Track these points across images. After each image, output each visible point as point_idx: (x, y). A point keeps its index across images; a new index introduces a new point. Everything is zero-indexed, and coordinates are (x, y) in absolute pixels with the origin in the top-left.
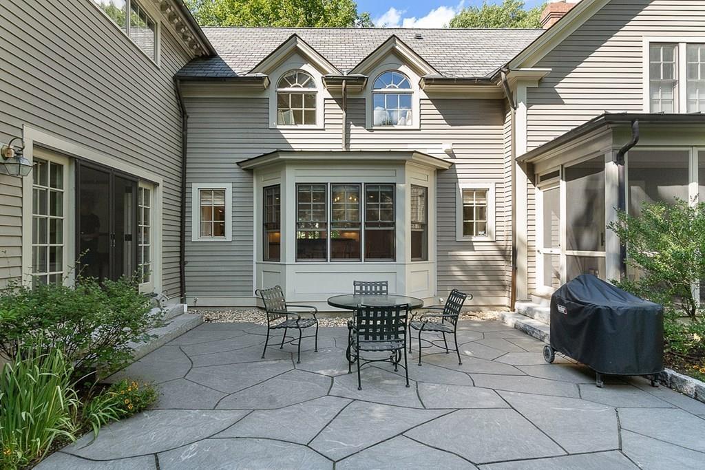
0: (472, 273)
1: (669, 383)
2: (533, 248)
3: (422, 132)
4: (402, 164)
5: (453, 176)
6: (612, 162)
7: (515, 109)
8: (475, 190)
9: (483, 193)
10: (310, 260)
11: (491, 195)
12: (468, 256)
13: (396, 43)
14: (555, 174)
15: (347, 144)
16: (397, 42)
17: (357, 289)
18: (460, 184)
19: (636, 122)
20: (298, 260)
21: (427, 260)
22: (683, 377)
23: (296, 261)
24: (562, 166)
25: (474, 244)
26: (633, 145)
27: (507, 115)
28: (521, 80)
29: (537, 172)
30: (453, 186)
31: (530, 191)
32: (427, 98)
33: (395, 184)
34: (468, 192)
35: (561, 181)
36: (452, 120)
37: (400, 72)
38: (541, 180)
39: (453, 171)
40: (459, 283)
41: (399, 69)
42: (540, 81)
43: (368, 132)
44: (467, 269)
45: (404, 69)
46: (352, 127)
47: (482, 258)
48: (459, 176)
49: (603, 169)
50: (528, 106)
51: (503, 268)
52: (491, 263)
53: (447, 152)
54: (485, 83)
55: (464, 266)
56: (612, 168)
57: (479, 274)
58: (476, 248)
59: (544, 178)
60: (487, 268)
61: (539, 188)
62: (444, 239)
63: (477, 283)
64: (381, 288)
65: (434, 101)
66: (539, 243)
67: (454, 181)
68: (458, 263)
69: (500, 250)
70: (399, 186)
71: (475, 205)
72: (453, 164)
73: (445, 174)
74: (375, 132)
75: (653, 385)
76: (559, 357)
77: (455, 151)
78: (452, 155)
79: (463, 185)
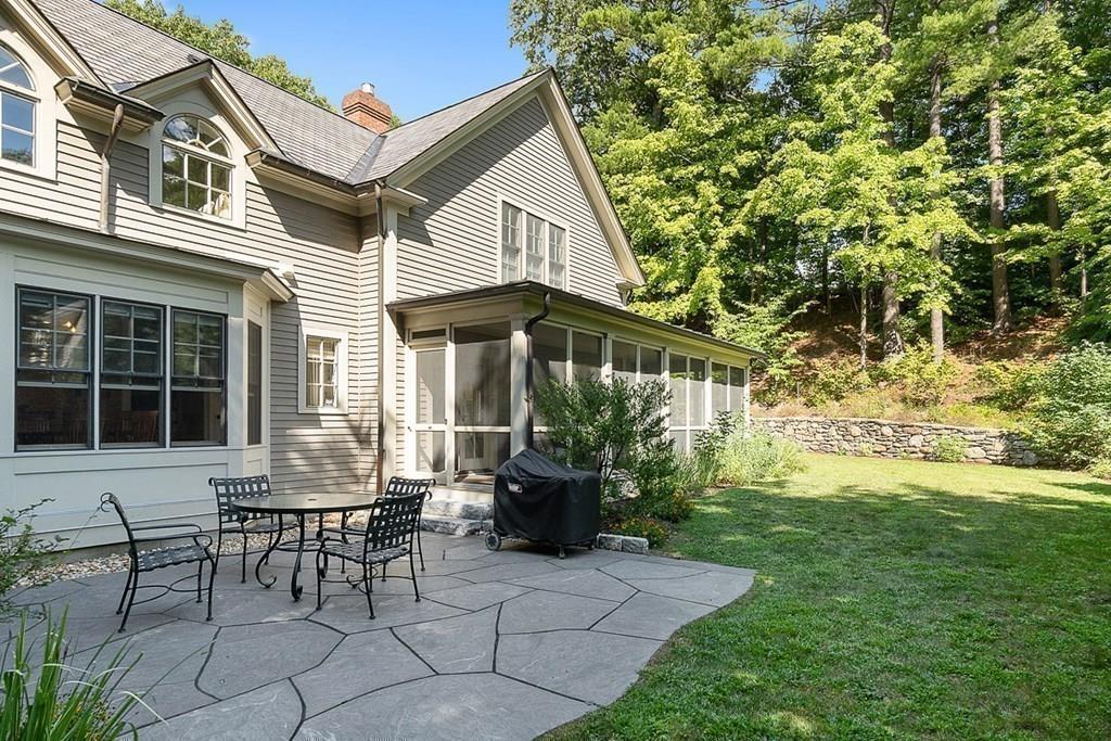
0: (317, 461)
1: (601, 544)
2: (401, 424)
3: (248, 235)
4: (237, 284)
5: (293, 314)
6: (522, 332)
7: (384, 238)
8: (322, 339)
9: (331, 344)
10: (51, 446)
11: (342, 349)
12: (311, 436)
13: (211, 75)
14: (441, 333)
15: (111, 224)
16: (214, 72)
17: (220, 492)
18: (303, 328)
19: (548, 296)
20: (20, 447)
21: (259, 442)
22: (611, 536)
23: (16, 451)
24: (451, 324)
25: (322, 418)
26: (542, 318)
27: (366, 241)
28: (394, 203)
29: (408, 326)
30: (294, 329)
31: (400, 350)
32: (257, 183)
33: (226, 316)
34: (314, 342)
35: (449, 342)
36: (294, 230)
37: (213, 125)
38: (414, 338)
39: (293, 307)
40: (299, 477)
41: (211, 119)
42: (411, 210)
43: (153, 212)
44: (310, 454)
45: (218, 120)
46: (120, 193)
47: (329, 439)
48: (302, 315)
49: (508, 336)
50: (399, 238)
51: (355, 452)
52: (341, 445)
53: (286, 276)
54: (344, 189)
55: (305, 452)
56: (520, 339)
57: (325, 461)
58: (324, 424)
59: (417, 335)
60: (337, 453)
61: (410, 347)
62: (279, 410)
63: (323, 475)
64: (259, 487)
65: (269, 192)
66: (409, 417)
67: (294, 321)
68: (297, 447)
69: (352, 427)
70: (232, 320)
71: (321, 361)
72: (294, 295)
73: (282, 307)
74: (166, 215)
75: (591, 549)
76: (507, 541)
77: (297, 277)
78: (294, 282)
79: (307, 329)
